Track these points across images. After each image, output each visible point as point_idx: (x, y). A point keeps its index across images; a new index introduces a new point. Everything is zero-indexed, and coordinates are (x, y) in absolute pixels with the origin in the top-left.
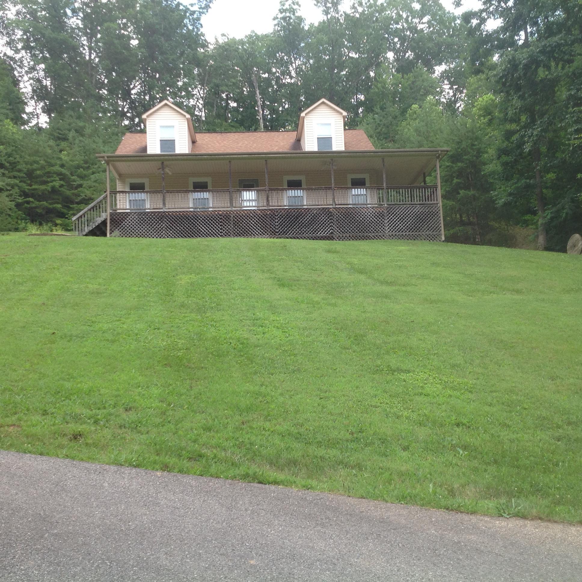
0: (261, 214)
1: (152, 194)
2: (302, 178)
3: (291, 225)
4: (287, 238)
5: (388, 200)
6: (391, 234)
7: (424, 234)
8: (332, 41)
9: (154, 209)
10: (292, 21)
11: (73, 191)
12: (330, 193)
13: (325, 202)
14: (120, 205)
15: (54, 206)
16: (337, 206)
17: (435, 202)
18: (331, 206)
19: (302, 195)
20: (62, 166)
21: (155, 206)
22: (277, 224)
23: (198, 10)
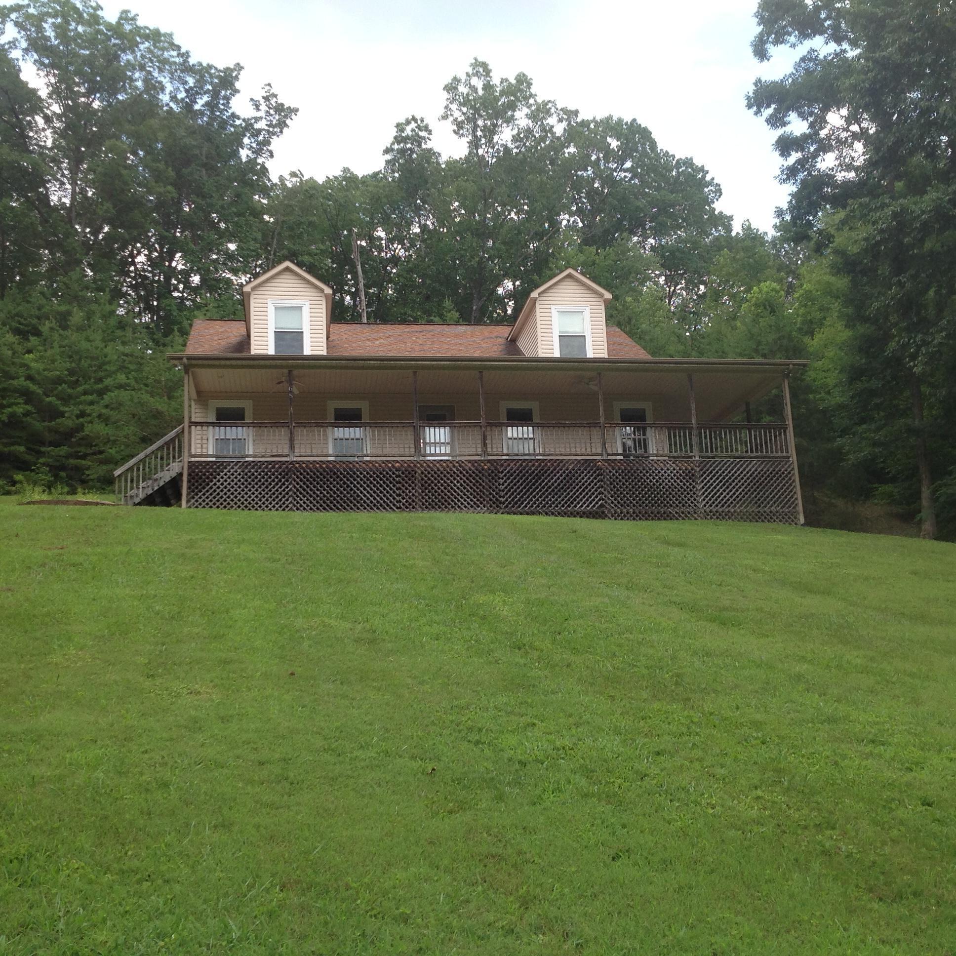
0: (473, 469)
1: (257, 428)
2: (533, 406)
3: (528, 490)
4: (521, 514)
5: (701, 450)
6: (708, 510)
7: (768, 511)
8: (484, 191)
9: (272, 456)
10: (415, 156)
11: (47, 424)
12: (596, 433)
13: (589, 449)
14: (196, 448)
15: (12, 448)
16: (610, 458)
17: (784, 454)
18: (599, 458)
19: (531, 436)
20: (29, 378)
21: (275, 450)
22: (502, 487)
23: (266, 128)
